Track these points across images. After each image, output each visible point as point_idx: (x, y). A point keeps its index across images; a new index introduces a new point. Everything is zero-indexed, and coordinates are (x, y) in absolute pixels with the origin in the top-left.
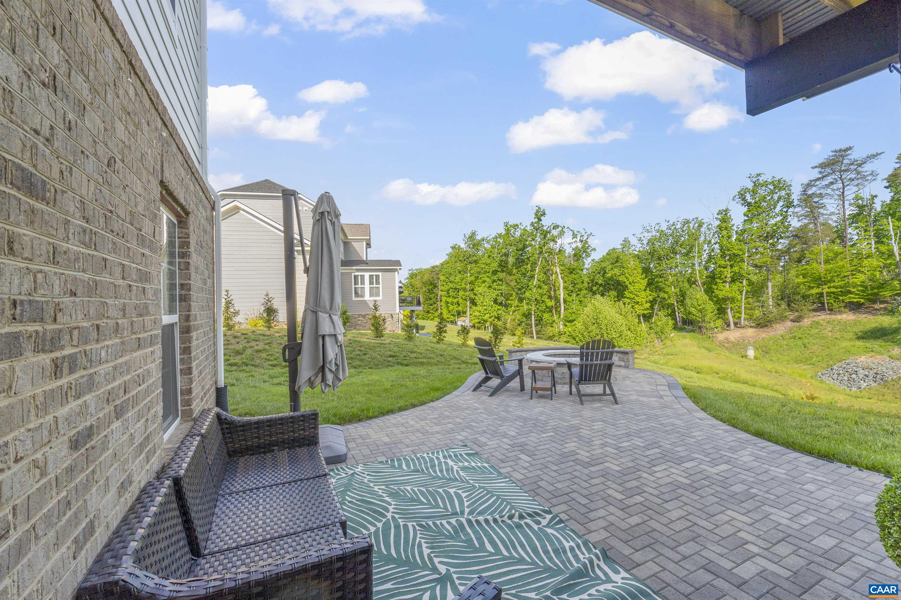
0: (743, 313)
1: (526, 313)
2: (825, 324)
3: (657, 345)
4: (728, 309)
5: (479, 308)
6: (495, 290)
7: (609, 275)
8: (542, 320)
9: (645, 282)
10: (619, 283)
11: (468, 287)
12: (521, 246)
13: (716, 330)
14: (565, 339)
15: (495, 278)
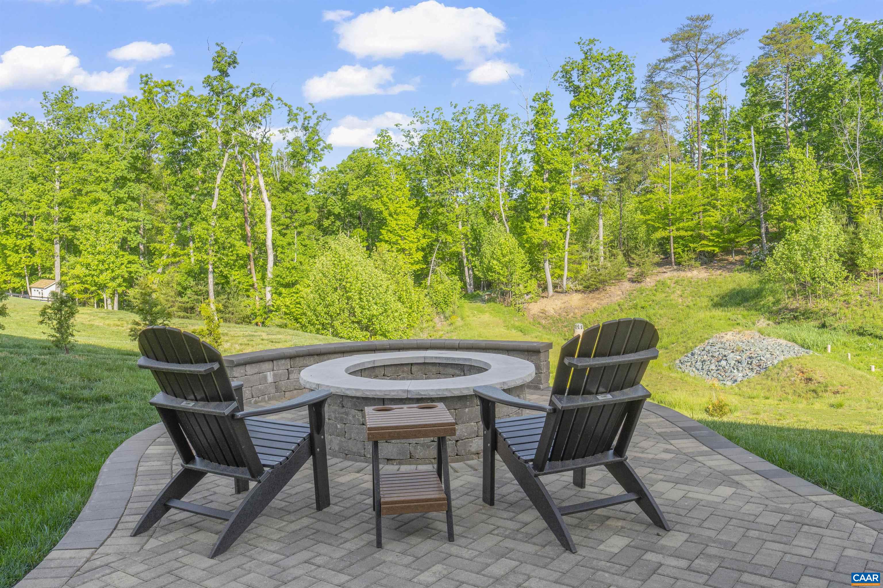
0: (566, 268)
1: (196, 269)
2: (673, 285)
3: (439, 326)
4: (545, 261)
5: (86, 258)
6: (122, 219)
7: (352, 198)
8: (228, 283)
9: (415, 213)
10: (369, 213)
11: (55, 212)
12: (184, 125)
13: (527, 297)
14: (278, 321)
15: (122, 193)
